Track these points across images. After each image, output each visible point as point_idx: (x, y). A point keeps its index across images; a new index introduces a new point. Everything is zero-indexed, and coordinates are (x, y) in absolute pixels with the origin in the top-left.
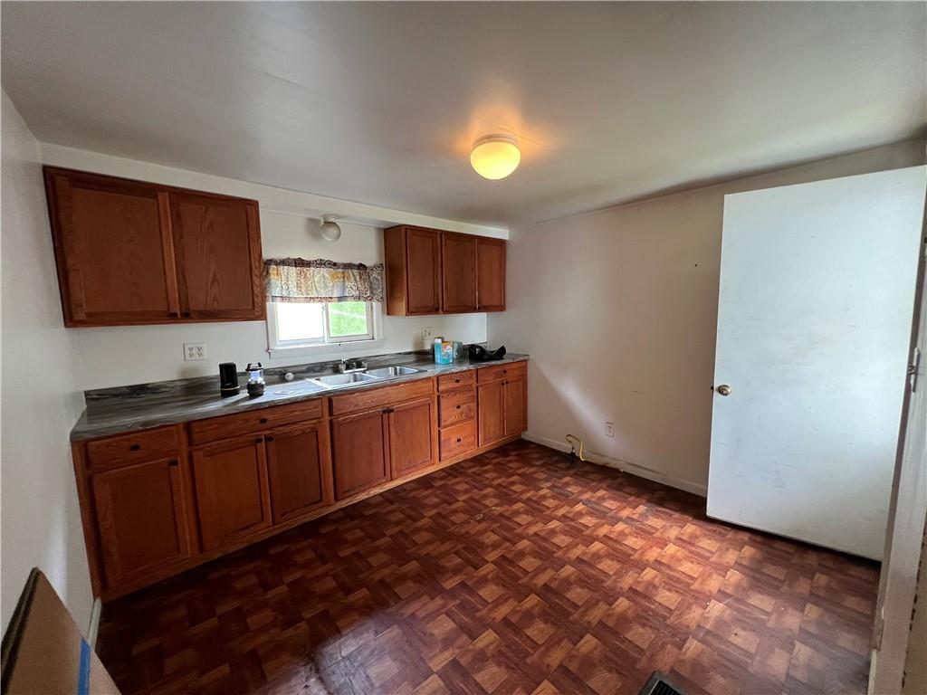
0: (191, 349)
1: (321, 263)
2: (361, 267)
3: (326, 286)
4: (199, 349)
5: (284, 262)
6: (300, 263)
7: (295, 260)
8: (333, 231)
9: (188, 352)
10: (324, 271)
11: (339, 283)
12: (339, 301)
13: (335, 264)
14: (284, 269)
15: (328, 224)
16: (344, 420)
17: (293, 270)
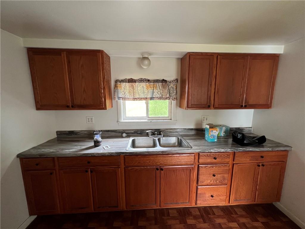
0: (88, 119)
1: (141, 80)
2: (164, 81)
3: (144, 92)
4: (92, 119)
5: (122, 81)
6: (131, 81)
7: (129, 79)
8: (146, 62)
9: (87, 120)
10: (144, 84)
11: (151, 90)
12: (151, 100)
13: (149, 80)
14: (123, 84)
15: (144, 58)
16: (131, 169)
17: (127, 84)
